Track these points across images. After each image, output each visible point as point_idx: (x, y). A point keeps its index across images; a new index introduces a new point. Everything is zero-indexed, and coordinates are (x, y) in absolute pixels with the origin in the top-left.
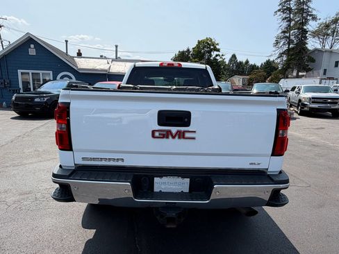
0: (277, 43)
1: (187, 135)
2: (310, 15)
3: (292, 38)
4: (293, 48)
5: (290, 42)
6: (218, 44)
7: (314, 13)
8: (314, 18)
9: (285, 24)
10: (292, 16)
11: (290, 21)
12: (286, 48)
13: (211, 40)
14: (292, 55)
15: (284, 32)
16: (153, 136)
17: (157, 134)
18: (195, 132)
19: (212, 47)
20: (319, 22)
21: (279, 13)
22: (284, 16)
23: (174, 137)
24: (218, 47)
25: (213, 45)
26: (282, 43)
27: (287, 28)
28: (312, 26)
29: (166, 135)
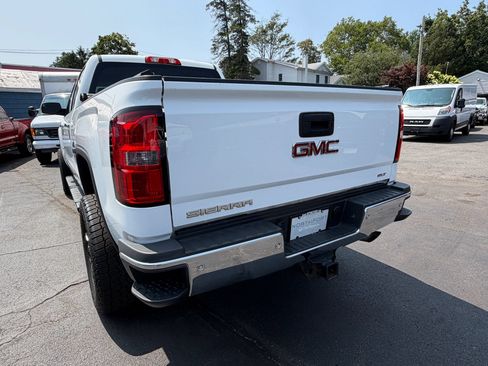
0: (215, 48)
1: (331, 147)
2: (249, 16)
3: (232, 42)
4: (235, 56)
5: (230, 48)
6: (133, 45)
7: (251, 13)
8: (253, 20)
9: (221, 24)
10: (228, 13)
11: (226, 19)
12: (226, 54)
13: (121, 37)
14: (235, 65)
15: (221, 34)
16: (295, 155)
17: (299, 151)
18: (338, 141)
19: (124, 49)
20: (258, 25)
21: (212, 7)
22: (219, 12)
23: (317, 153)
24: (133, 49)
25: (126, 46)
26: (221, 49)
27: (223, 29)
28: (251, 29)
29: (309, 150)
